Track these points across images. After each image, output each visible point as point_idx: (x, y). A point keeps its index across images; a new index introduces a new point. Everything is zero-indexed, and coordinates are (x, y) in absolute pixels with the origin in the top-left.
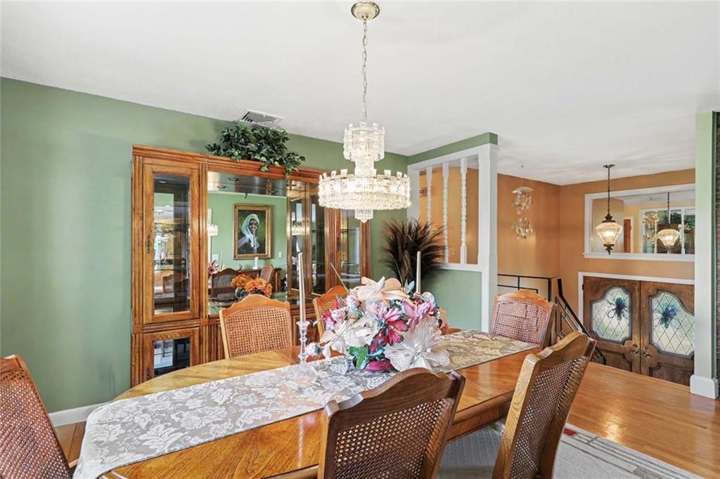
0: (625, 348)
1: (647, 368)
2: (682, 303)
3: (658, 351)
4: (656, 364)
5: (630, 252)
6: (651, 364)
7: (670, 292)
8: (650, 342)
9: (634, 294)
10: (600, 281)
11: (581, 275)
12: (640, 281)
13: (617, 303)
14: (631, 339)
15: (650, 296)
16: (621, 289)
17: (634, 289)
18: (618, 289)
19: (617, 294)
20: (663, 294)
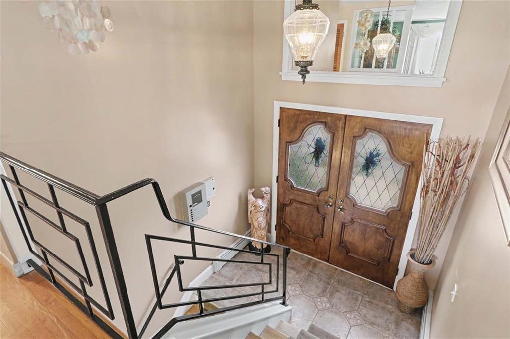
0: (319, 201)
1: (340, 223)
2: (391, 148)
3: (354, 206)
4: (350, 220)
5: (338, 71)
6: (344, 219)
7: (379, 132)
8: (347, 194)
9: (336, 134)
10: (299, 115)
11: (277, 105)
12: (346, 116)
13: (316, 144)
14: (327, 191)
15: (354, 137)
16: (322, 126)
17: (336, 126)
18: (319, 126)
19: (317, 132)
20: (370, 133)
